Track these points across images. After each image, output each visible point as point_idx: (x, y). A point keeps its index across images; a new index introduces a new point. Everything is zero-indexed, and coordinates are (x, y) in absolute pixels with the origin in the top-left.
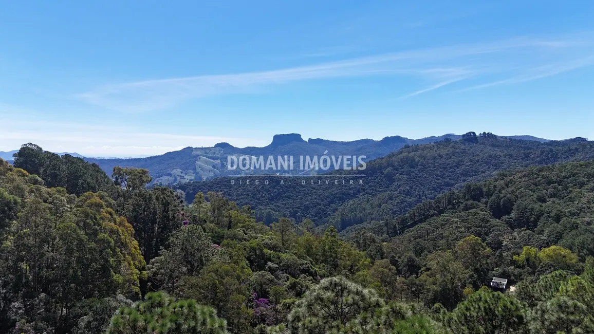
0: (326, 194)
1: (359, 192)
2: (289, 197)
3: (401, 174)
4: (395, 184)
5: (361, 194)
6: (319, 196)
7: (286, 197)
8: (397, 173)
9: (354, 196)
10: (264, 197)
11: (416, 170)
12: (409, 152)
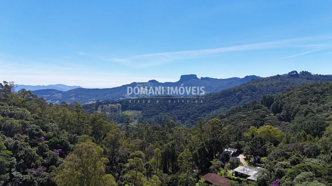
0: (200, 107)
1: (220, 106)
2: (178, 108)
3: (247, 95)
4: (243, 101)
5: (222, 107)
6: (196, 108)
7: (177, 108)
8: (244, 95)
9: (217, 108)
10: (164, 108)
11: (256, 93)
12: (253, 83)
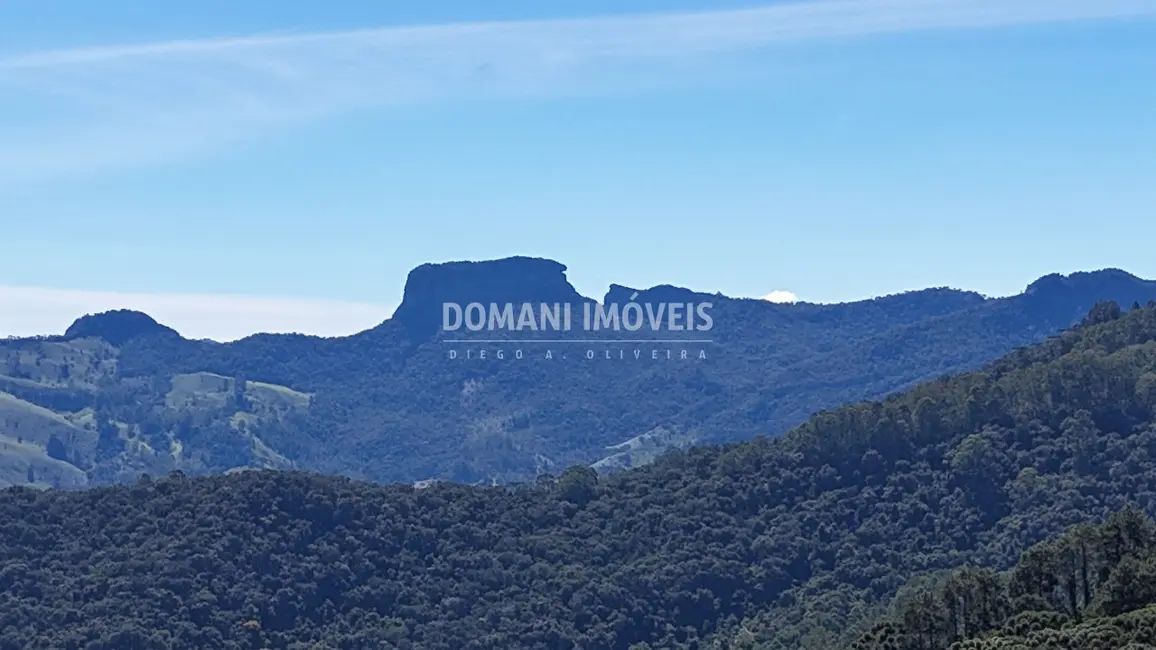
0: (607, 586)
1: (799, 571)
2: (384, 605)
3: (1051, 467)
4: (1014, 521)
5: (813, 582)
6: (566, 598)
7: (367, 602)
8: (1024, 464)
9: (770, 594)
10: (236, 604)
11: (1133, 446)
12: (1112, 346)
